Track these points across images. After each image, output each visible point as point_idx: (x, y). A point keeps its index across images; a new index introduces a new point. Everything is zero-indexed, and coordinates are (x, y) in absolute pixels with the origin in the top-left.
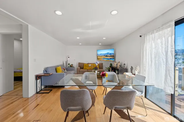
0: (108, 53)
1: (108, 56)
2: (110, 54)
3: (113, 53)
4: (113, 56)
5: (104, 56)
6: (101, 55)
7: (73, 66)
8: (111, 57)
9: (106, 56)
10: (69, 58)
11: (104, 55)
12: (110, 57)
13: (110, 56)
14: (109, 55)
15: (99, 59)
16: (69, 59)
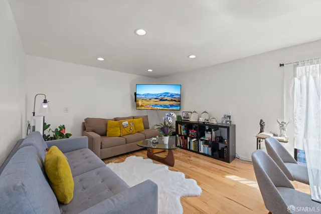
0: (168, 93)
1: (166, 100)
2: (172, 95)
3: (177, 95)
4: (178, 101)
5: (156, 100)
6: (148, 97)
7: (67, 131)
8: (174, 102)
9: (161, 100)
10: (45, 101)
11: (155, 97)
12: (172, 103)
13: (172, 100)
14: (169, 98)
15: (142, 106)
16: (45, 106)
